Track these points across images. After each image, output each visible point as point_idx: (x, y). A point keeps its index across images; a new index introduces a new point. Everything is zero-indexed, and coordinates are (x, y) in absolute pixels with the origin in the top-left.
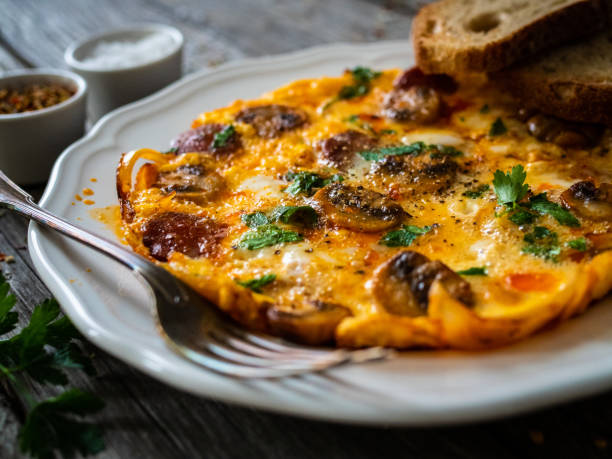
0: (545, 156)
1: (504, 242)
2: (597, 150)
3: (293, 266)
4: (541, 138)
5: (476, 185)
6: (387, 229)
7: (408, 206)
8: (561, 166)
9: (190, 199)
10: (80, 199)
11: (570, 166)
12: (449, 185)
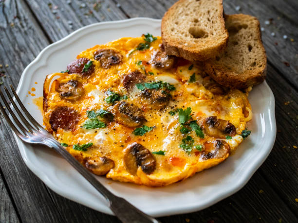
0: (206, 97)
1: (175, 140)
2: (226, 97)
3: (100, 140)
4: (207, 88)
5: (175, 108)
6: (136, 127)
7: (147, 116)
8: (209, 103)
9: (70, 100)
10: (30, 93)
11: (213, 103)
12: (165, 107)
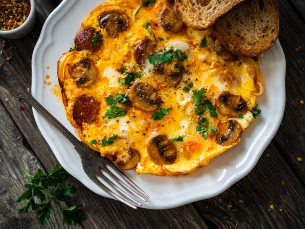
0: (218, 64)
1: (192, 123)
2: (238, 62)
3: (123, 131)
4: (219, 54)
5: (189, 82)
6: (154, 111)
7: (163, 95)
8: (221, 72)
9: (86, 87)
10: (45, 83)
11: (225, 72)
12: (179, 83)
